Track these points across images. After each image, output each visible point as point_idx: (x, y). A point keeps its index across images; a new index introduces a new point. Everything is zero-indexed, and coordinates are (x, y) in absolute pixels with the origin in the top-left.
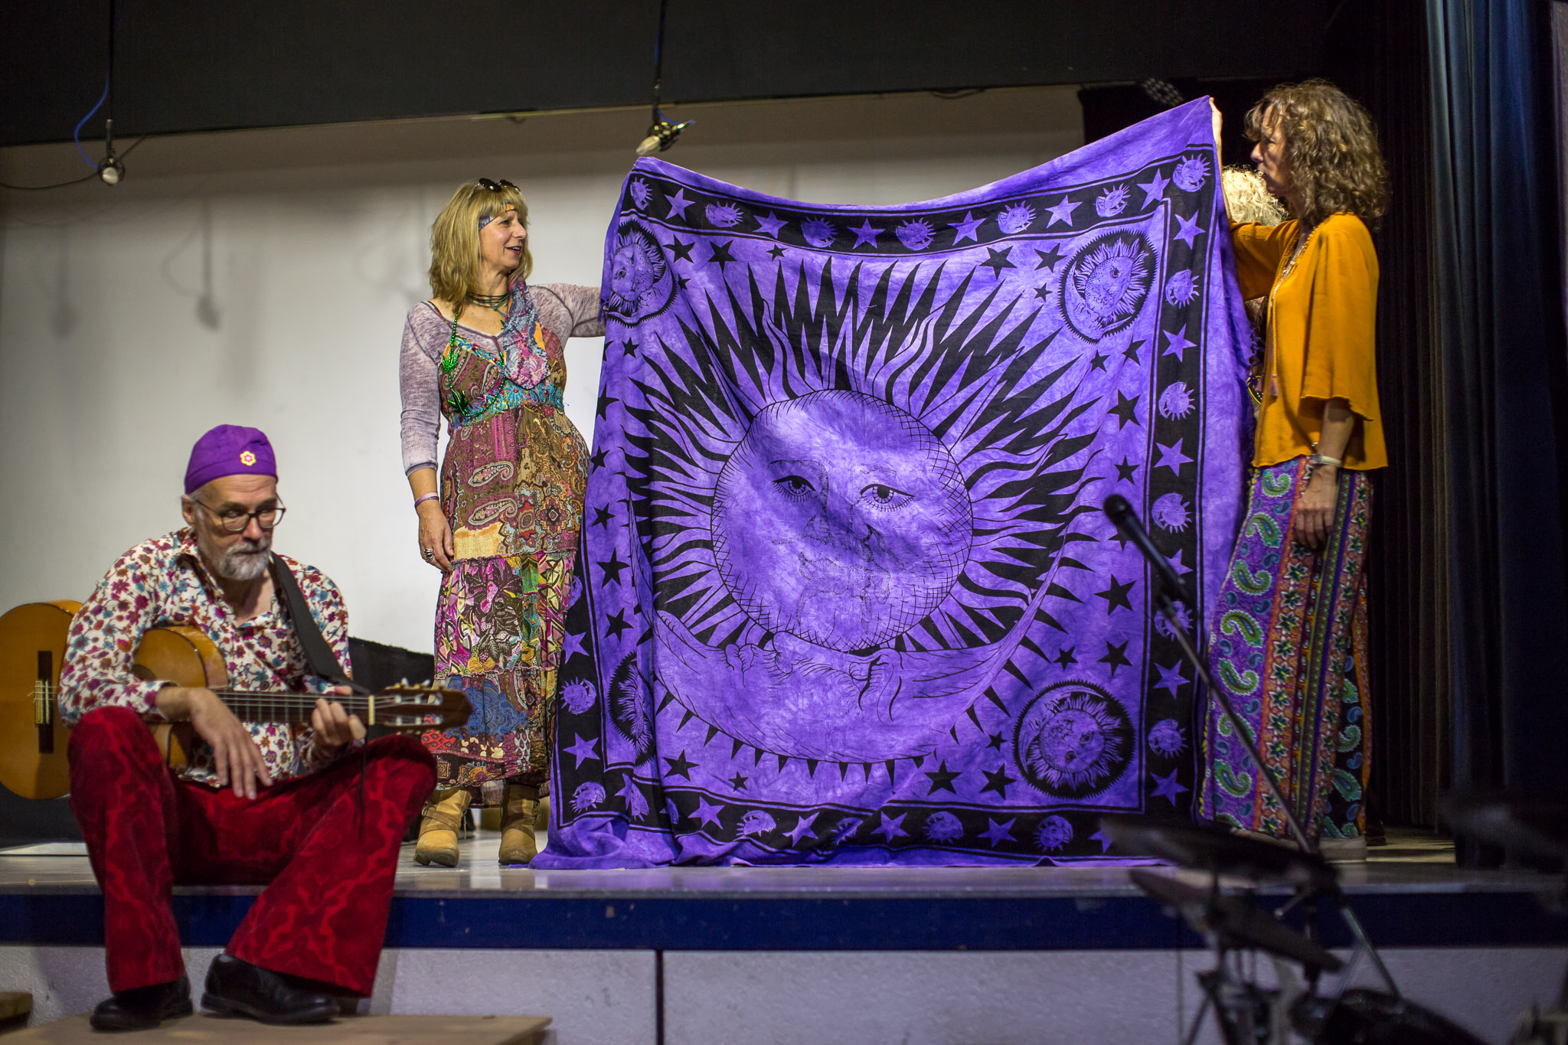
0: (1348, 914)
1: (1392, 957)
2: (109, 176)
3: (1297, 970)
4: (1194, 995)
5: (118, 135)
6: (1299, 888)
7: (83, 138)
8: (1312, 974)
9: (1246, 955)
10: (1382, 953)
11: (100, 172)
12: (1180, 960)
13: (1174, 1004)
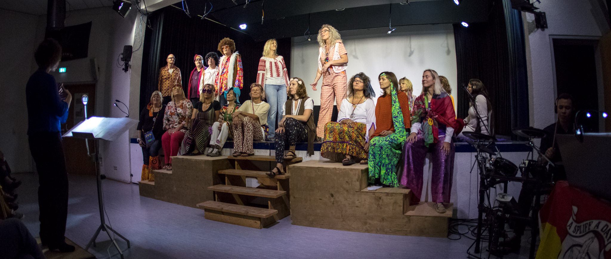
0: (496, 147)
1: (501, 153)
2: (309, 40)
3: (488, 155)
4: (474, 159)
5: (310, 34)
6: (489, 143)
7: (305, 35)
8: (490, 156)
9: (482, 153)
10: (500, 153)
11: (308, 39)
12: (471, 154)
13: (470, 160)
